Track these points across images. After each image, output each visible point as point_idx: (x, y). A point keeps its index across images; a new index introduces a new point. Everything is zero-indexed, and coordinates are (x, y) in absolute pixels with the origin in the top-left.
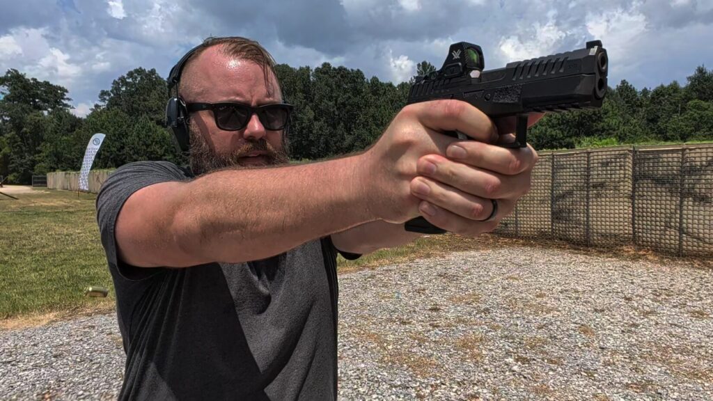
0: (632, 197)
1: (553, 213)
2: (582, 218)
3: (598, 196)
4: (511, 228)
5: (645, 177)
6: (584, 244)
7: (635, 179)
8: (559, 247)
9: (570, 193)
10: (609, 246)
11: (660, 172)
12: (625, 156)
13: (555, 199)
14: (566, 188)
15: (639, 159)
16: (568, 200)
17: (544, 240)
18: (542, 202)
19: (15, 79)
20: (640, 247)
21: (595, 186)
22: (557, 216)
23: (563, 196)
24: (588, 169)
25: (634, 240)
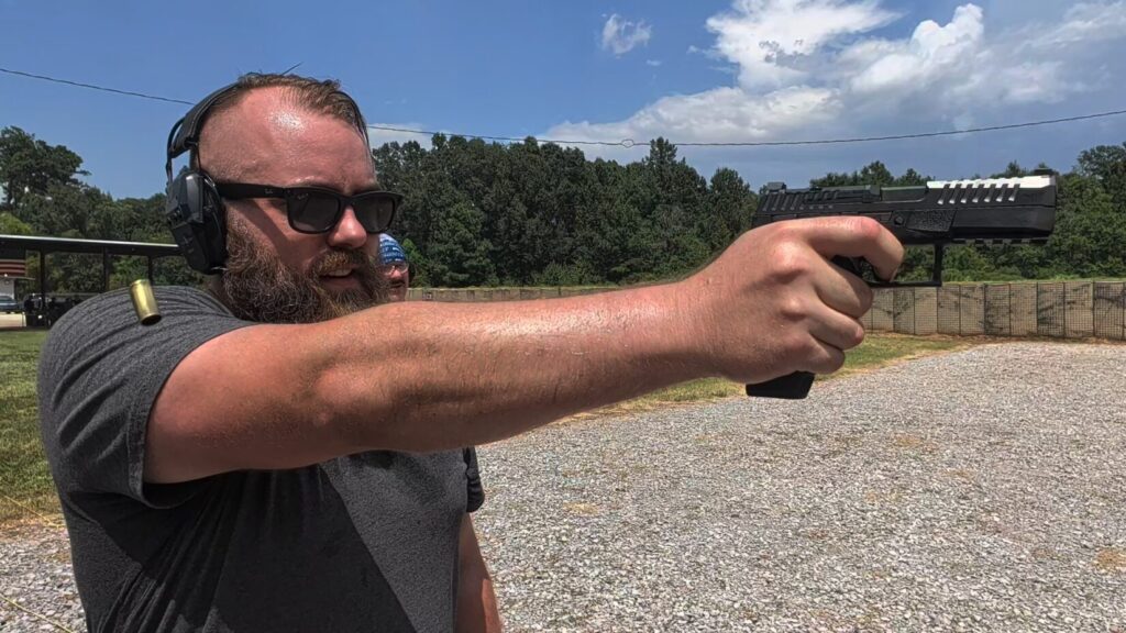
0: (1093, 309)
1: (1038, 320)
2: (1061, 322)
3: (1071, 308)
4: (1007, 331)
5: (1100, 297)
6: (1062, 338)
7: (1094, 299)
8: (1044, 340)
9: (1051, 307)
10: (1081, 338)
11: (1111, 294)
12: (1088, 285)
13: (1039, 312)
14: (1047, 304)
15: (1097, 288)
16: (1049, 312)
17: (1032, 337)
18: (1030, 313)
19: (18, 143)
20: (1098, 337)
21: (1069, 303)
22: (1041, 321)
23: (1046, 309)
24: (1064, 293)
25: (1094, 334)
